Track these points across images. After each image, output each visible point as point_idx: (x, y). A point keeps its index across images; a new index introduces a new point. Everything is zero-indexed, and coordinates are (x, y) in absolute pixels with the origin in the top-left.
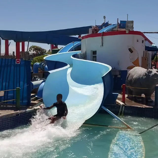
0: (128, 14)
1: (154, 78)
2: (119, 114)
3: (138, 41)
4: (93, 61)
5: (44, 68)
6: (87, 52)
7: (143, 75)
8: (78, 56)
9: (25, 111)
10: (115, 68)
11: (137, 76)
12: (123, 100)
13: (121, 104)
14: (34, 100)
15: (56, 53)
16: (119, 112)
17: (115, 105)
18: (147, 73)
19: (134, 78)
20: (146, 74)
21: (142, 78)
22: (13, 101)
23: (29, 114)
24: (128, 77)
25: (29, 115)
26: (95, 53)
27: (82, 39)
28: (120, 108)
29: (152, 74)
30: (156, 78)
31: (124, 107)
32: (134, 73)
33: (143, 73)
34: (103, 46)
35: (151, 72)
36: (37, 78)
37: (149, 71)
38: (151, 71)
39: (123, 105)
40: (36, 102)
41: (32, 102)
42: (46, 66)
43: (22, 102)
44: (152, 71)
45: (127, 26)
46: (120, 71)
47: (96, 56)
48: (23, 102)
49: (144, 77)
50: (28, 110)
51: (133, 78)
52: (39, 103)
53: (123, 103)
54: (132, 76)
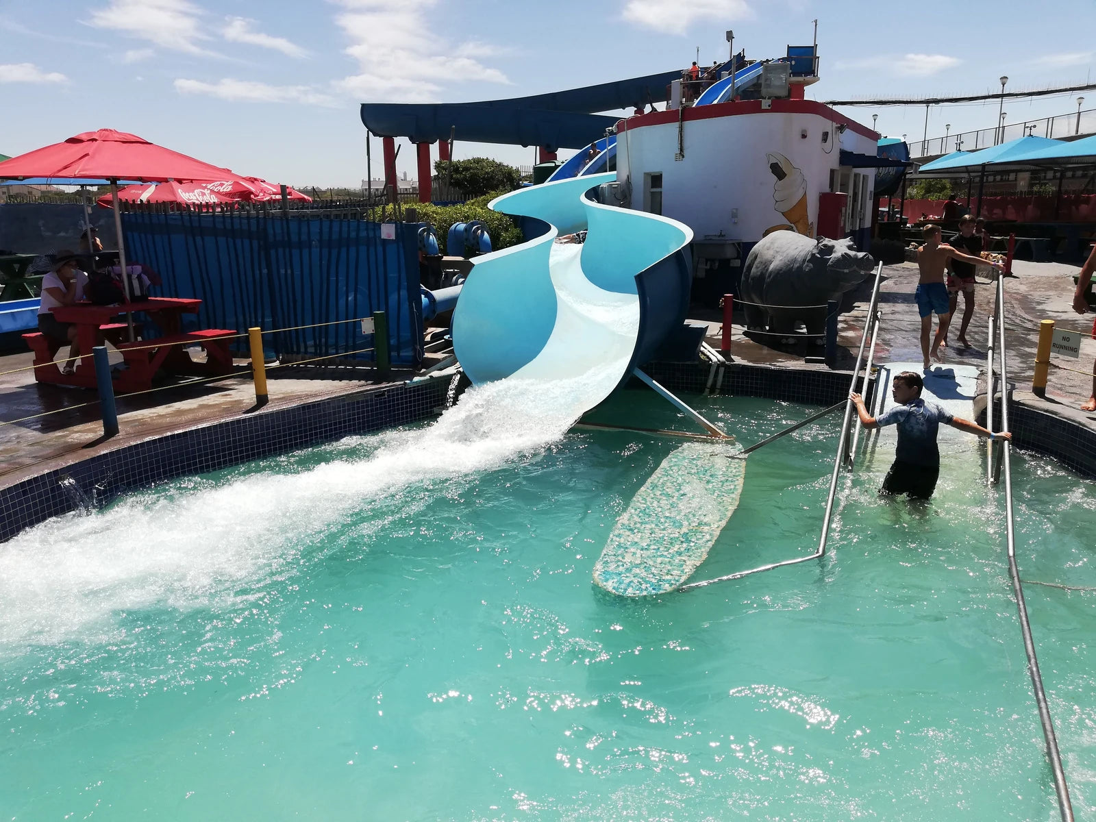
0: (816, 21)
1: (842, 270)
2: (707, 390)
3: (804, 136)
4: (652, 212)
5: (480, 241)
6: (633, 181)
7: (804, 260)
8: (603, 195)
9: (402, 382)
10: (721, 235)
11: (781, 262)
12: (726, 346)
13: (714, 359)
14: (435, 350)
15: (543, 182)
16: (705, 384)
17: (697, 363)
18: (815, 251)
19: (772, 267)
20: (813, 255)
21: (800, 268)
22: (370, 353)
23: (414, 391)
24: (750, 267)
25: (414, 396)
26: (656, 180)
27: (618, 132)
28: (709, 372)
29: (833, 255)
30: (846, 271)
31: (722, 370)
32: (771, 252)
33: (803, 254)
34: (683, 157)
35: (830, 250)
36: (455, 278)
37: (825, 246)
38: (829, 247)
39: (720, 364)
40: (439, 355)
41: (427, 355)
42: (486, 235)
43: (398, 355)
44: (833, 247)
45: (768, 82)
46: (739, 244)
47: (661, 192)
48: (401, 354)
49: (808, 267)
50: (416, 379)
51: (767, 270)
52: (449, 357)
53: (721, 358)
54: (766, 264)
